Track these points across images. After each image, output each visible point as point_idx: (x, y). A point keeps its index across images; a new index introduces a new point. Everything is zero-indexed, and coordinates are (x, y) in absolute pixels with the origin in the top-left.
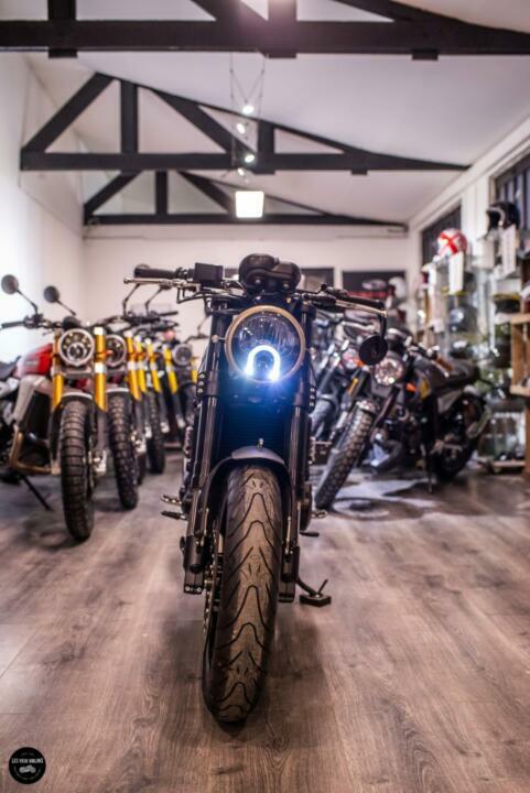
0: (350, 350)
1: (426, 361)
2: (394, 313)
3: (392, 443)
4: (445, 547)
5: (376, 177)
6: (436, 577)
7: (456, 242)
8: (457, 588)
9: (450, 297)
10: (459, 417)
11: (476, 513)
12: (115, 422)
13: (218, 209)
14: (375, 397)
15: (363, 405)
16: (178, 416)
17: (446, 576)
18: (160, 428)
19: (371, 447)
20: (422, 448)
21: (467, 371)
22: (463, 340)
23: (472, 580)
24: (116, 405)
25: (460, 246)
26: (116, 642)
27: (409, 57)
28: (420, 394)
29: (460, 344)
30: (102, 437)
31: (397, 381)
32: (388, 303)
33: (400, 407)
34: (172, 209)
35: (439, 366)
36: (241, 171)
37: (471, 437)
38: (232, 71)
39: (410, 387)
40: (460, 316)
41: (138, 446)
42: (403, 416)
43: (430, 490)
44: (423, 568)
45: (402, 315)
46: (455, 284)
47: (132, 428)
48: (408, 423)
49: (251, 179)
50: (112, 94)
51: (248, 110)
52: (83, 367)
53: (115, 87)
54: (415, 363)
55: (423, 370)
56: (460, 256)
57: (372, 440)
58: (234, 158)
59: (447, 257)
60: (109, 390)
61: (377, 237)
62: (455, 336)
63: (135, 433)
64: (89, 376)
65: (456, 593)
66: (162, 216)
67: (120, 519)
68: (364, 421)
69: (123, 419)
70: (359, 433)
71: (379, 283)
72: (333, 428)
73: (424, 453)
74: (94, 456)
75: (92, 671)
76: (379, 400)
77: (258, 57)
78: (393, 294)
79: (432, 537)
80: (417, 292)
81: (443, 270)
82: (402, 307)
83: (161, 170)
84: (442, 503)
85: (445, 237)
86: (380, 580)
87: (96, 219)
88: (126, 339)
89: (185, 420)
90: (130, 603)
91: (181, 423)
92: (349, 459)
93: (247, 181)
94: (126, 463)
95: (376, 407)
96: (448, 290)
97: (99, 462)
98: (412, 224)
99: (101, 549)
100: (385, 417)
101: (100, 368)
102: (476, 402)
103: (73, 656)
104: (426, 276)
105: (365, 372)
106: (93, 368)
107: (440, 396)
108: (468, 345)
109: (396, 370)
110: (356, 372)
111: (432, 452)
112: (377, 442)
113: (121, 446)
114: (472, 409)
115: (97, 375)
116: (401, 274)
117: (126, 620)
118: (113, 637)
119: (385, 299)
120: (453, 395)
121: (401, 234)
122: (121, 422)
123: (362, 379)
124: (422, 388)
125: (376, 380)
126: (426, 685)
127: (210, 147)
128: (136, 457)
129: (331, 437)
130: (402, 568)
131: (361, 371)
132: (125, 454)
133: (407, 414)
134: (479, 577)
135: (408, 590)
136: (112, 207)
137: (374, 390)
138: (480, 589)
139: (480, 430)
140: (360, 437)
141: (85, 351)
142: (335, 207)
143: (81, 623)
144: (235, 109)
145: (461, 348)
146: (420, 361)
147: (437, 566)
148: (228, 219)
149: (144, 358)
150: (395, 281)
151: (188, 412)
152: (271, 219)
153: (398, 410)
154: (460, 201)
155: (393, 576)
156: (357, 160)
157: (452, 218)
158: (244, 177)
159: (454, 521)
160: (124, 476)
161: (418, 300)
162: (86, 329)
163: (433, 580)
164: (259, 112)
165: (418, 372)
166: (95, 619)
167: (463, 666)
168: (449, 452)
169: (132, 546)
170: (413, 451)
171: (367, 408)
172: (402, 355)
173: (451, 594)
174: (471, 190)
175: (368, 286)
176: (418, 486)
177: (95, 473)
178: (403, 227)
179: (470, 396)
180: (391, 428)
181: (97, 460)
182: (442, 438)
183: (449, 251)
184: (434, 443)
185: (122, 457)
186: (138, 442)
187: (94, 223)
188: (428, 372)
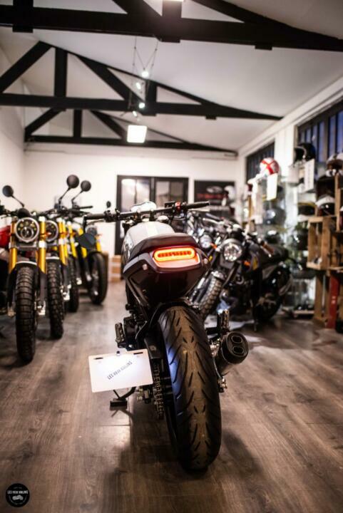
0: (205, 236)
1: (256, 245)
2: (227, 208)
3: (232, 298)
4: (271, 372)
5: (221, 121)
6: (269, 394)
7: (272, 166)
8: (284, 404)
9: (267, 202)
10: (274, 281)
11: (288, 347)
12: (51, 280)
13: (114, 136)
14: (222, 268)
15: (216, 274)
16: (87, 273)
17: (276, 395)
18: (76, 281)
19: (220, 302)
20: (251, 302)
21: (280, 252)
22: (274, 230)
23: (293, 397)
24: (51, 268)
25: (275, 169)
26: (61, 442)
27: (254, 47)
28: (252, 267)
29: (272, 232)
30: (43, 291)
31: (238, 259)
32: (224, 202)
33: (238, 276)
34: (84, 134)
35: (265, 250)
36: (135, 113)
37: (281, 294)
38: (135, 48)
39: (246, 263)
40: (273, 214)
41: (65, 296)
42: (240, 281)
43: (255, 330)
44: (259, 387)
45: (232, 210)
46: (272, 194)
47: (61, 284)
48: (243, 286)
49: (141, 118)
50: (50, 57)
51: (145, 75)
52: (31, 243)
53: (52, 52)
54: (250, 247)
55: (255, 252)
56: (275, 176)
57: (220, 296)
58: (130, 104)
59: (266, 176)
60: (47, 258)
61: (218, 159)
62: (269, 227)
63: (62, 287)
64: (35, 249)
65: (285, 407)
66: (77, 139)
67: (52, 346)
68: (217, 285)
69: (56, 278)
70: (213, 292)
71: (218, 189)
72: (195, 289)
73: (252, 306)
74: (38, 305)
75: (46, 465)
76: (226, 271)
77: (154, 40)
78: (227, 197)
79: (261, 364)
80: (243, 196)
81: (263, 183)
82: (233, 205)
83: (78, 109)
84: (263, 339)
85: (265, 163)
86: (233, 396)
87: (33, 138)
88: (57, 223)
89: (92, 276)
90: (66, 412)
91: (89, 278)
92: (206, 310)
93: (138, 120)
94: (57, 308)
95: (224, 275)
96: (266, 197)
97: (41, 309)
98: (240, 152)
99: (42, 369)
100: (229, 282)
101: (42, 244)
102: (285, 273)
103: (31, 453)
104: (250, 187)
105: (217, 252)
106: (37, 244)
107: (264, 268)
108: (277, 233)
109: (237, 251)
110: (211, 251)
111: (257, 305)
112: (223, 298)
113: (54, 296)
114: (282, 278)
115: (40, 249)
116: (232, 184)
117: (65, 425)
118: (58, 438)
119: (221, 199)
120: (271, 268)
121: (234, 158)
122: (54, 280)
123: (215, 256)
124: (254, 264)
125: (224, 257)
126: (276, 477)
127: (114, 95)
128: (63, 303)
129: (194, 294)
130: (246, 387)
131: (214, 251)
132: (56, 302)
133: (243, 279)
134: (297, 395)
135: (252, 404)
136: (43, 131)
137: (222, 264)
138: (299, 404)
139: (287, 290)
140: (214, 295)
141: (33, 233)
142: (191, 138)
143: (34, 427)
144: (135, 73)
145: (273, 235)
146: (253, 246)
147: (268, 386)
148: (121, 142)
149: (66, 234)
150: (228, 188)
151: (94, 270)
152: (150, 144)
153: (237, 278)
154: (274, 139)
155: (241, 394)
156: (210, 110)
157: (268, 150)
158: (137, 117)
159: (273, 352)
160: (55, 316)
161: (243, 201)
162: (34, 217)
163: (267, 396)
164: (150, 75)
165: (251, 253)
166: (44, 424)
167: (298, 463)
168: (266, 304)
169: (62, 366)
170: (245, 304)
171: (218, 276)
172: (242, 241)
173: (281, 408)
174: (282, 133)
175: (210, 190)
176: (246, 326)
177: (38, 316)
178: (234, 153)
179: (281, 268)
180: (232, 289)
181: (40, 307)
182: (263, 296)
183: (267, 172)
184: (259, 299)
185: (55, 304)
186: (65, 293)
187: (32, 141)
188: (257, 253)
